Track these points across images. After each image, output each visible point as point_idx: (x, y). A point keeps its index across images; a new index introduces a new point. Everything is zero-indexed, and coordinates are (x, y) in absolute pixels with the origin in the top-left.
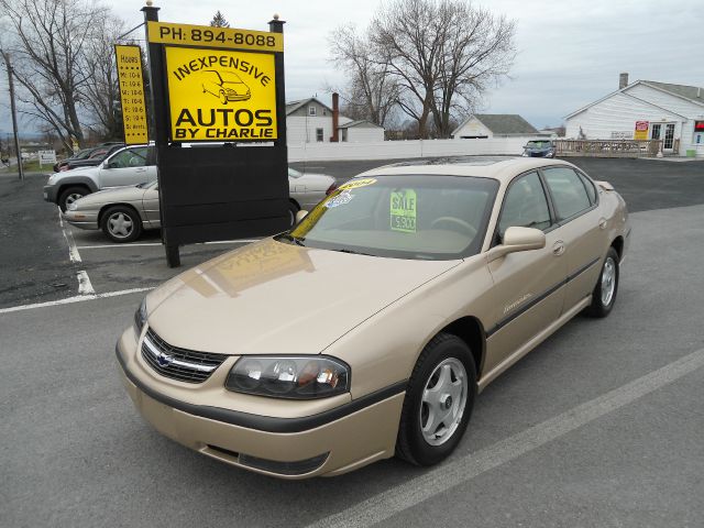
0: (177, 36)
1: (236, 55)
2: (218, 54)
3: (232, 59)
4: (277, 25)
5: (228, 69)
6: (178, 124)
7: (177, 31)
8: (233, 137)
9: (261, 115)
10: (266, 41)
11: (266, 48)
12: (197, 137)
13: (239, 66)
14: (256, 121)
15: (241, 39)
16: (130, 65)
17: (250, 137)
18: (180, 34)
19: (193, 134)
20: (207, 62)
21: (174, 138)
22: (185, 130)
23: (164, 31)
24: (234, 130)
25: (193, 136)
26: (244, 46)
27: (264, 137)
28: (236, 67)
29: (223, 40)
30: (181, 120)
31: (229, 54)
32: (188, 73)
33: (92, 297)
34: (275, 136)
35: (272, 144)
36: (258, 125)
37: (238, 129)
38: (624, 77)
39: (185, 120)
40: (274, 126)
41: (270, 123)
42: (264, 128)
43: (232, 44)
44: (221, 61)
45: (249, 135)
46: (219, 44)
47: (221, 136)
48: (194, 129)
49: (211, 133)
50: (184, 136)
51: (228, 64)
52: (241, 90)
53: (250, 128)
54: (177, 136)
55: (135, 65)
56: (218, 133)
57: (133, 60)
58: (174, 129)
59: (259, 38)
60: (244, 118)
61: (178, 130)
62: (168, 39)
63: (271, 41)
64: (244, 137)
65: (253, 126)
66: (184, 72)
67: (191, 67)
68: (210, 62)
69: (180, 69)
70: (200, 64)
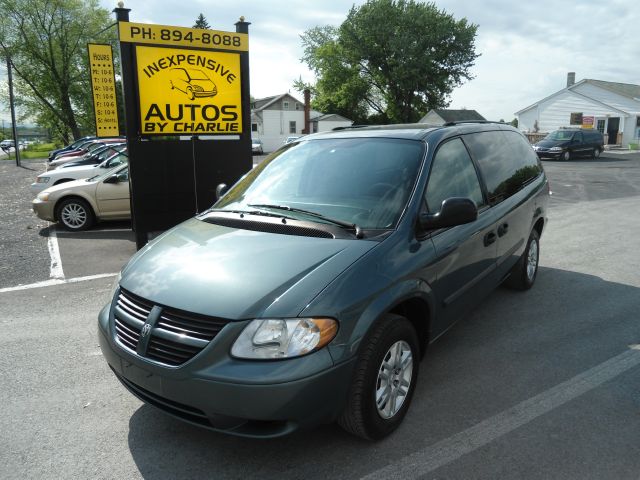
0: (147, 36)
1: (203, 54)
2: (186, 53)
3: (199, 57)
4: (243, 27)
5: (195, 67)
6: (147, 118)
7: (146, 31)
8: (200, 131)
9: (227, 110)
10: (232, 41)
11: (232, 47)
12: (166, 130)
13: (206, 64)
14: (222, 116)
15: (208, 39)
16: (102, 62)
17: (216, 131)
18: (150, 33)
19: (162, 127)
20: (175, 60)
21: (143, 132)
22: (154, 124)
23: (135, 31)
24: (201, 124)
25: (162, 130)
26: (212, 45)
27: (229, 131)
28: (203, 65)
29: (191, 40)
30: (150, 114)
31: (197, 53)
32: (158, 70)
33: (61, 282)
34: (240, 130)
35: (237, 137)
36: (224, 120)
37: (205, 123)
38: (571, 76)
39: (155, 115)
40: (239, 120)
41: (235, 118)
42: (230, 122)
43: (199, 44)
44: (189, 59)
45: (215, 129)
46: (187, 43)
47: (189, 130)
48: (162, 123)
49: (179, 127)
50: (153, 129)
51: (195, 62)
52: (208, 87)
53: (216, 122)
54: (146, 130)
55: (106, 63)
56: (186, 127)
57: (105, 57)
58: (144, 123)
59: (225, 38)
60: (211, 113)
61: (147, 124)
62: (138, 38)
63: (237, 41)
64: (210, 131)
65: (219, 120)
66: (152, 70)
67: (160, 65)
68: (179, 61)
69: (149, 67)
70: (168, 62)
